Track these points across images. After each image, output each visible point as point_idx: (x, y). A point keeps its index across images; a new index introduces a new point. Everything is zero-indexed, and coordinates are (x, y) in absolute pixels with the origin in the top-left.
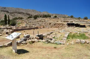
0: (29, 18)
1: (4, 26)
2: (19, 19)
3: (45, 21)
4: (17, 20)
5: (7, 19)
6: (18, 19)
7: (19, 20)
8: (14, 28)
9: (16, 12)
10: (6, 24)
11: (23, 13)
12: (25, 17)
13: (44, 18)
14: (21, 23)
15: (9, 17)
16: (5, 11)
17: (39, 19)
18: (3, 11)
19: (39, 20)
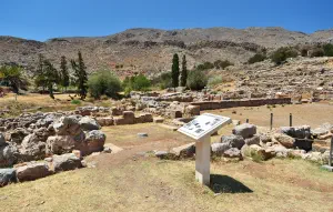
0: (252, 61)
1: (169, 91)
2: (218, 68)
3: (323, 71)
4: (211, 71)
5: (181, 67)
6: (212, 67)
7: (218, 71)
8: (199, 97)
9: (208, 44)
10: (176, 85)
11: (233, 45)
12: (238, 60)
13: (319, 59)
14: (224, 81)
15: (184, 63)
16: (174, 44)
17: (295, 64)
18: (169, 44)
19: (295, 68)
